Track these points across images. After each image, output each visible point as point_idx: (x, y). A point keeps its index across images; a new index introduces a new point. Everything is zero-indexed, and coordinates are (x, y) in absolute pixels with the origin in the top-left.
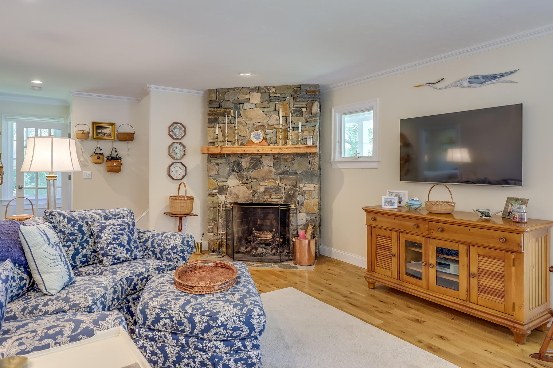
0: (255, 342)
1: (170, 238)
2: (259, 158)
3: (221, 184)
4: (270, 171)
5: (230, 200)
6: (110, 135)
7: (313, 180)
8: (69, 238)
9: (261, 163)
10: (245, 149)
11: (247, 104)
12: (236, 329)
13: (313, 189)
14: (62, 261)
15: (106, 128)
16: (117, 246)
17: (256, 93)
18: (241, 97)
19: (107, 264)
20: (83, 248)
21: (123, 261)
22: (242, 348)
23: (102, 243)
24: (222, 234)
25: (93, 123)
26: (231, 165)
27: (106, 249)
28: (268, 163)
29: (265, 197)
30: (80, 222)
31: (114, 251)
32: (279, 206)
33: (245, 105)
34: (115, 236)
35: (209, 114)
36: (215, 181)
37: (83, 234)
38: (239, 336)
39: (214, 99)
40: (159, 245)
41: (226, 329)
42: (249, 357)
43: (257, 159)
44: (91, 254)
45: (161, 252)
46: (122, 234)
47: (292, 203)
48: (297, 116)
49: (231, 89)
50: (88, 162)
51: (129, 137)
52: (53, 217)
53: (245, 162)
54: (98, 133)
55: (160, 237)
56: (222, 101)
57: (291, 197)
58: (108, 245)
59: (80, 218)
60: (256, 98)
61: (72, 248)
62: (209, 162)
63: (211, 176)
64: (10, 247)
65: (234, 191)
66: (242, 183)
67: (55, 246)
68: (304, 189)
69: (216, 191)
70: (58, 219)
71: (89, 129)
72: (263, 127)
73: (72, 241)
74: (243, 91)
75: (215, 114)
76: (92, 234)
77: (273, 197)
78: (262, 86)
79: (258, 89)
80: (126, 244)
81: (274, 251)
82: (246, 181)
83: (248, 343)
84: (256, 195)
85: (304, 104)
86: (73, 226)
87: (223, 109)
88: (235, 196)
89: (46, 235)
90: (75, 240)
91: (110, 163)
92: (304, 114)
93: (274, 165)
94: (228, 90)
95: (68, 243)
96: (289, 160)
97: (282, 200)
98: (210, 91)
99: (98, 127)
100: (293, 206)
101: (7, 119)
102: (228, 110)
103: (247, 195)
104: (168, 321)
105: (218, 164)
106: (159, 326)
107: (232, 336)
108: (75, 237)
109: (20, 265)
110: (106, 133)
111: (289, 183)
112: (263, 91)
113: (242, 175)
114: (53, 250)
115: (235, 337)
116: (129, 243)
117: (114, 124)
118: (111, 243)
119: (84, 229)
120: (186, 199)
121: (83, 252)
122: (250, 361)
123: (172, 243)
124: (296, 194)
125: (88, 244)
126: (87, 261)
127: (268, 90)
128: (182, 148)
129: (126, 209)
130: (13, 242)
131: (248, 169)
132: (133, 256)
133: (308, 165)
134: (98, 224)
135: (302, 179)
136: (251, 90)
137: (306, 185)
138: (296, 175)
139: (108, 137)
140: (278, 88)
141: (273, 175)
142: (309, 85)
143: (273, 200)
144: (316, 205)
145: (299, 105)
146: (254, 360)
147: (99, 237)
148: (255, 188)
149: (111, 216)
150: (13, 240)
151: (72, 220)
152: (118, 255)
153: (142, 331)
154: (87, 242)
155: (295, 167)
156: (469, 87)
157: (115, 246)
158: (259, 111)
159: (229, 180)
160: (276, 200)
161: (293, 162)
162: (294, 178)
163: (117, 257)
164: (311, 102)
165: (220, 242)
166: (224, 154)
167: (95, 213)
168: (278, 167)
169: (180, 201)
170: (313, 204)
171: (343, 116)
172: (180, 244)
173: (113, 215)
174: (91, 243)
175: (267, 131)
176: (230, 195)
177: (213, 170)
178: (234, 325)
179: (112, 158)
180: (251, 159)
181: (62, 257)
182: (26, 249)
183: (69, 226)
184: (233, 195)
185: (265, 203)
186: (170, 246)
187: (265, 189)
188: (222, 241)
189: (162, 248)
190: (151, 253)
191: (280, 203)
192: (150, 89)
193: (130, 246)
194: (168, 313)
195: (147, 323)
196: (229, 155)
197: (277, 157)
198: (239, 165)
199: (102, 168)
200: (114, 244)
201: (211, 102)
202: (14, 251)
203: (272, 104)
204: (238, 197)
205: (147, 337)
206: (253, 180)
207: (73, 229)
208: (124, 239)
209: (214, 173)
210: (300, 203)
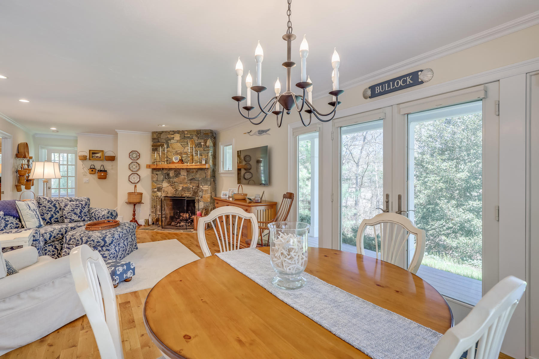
0: (107, 248)
1: (103, 211)
2: (179, 171)
3: (159, 186)
4: (185, 178)
5: (164, 195)
6: (100, 157)
7: (207, 183)
8: (48, 210)
9: (180, 174)
10: (169, 166)
11: (173, 140)
12: (98, 242)
13: (207, 188)
14: (36, 217)
15: (98, 153)
16: (73, 214)
17: (178, 134)
18: (169, 136)
19: (66, 222)
20: (56, 214)
21: (76, 221)
22: (101, 250)
23: (65, 212)
24: (159, 214)
25: (90, 151)
26: (164, 175)
27: (67, 215)
28: (183, 173)
29: (182, 193)
30: (54, 202)
31: (71, 216)
32: (186, 198)
33: (172, 140)
34: (73, 209)
35: (152, 146)
36: (156, 184)
37: (56, 208)
38: (100, 245)
39: (155, 137)
40: (98, 215)
41: (94, 242)
42: (104, 254)
43: (177, 171)
44: (60, 218)
45: (98, 218)
46: (77, 209)
47: (197, 196)
48: (199, 147)
49: (164, 131)
50: (86, 173)
51: (112, 159)
52: (40, 200)
53: (172, 174)
54: (93, 156)
55: (99, 211)
56: (159, 138)
57: (195, 193)
58: (68, 213)
59: (55, 200)
60: (177, 137)
61: (49, 214)
62: (152, 173)
63: (153, 181)
64: (11, 210)
65: (166, 190)
66: (170, 185)
67: (33, 211)
68: (203, 188)
69: (156, 190)
70: (43, 201)
71: (87, 154)
72: (181, 154)
73: (50, 211)
74: (171, 133)
75: (156, 146)
76: (60, 209)
77: (186, 193)
78: (181, 130)
79: (178, 132)
80: (78, 214)
81: (189, 224)
82: (172, 184)
83: (104, 248)
84: (177, 192)
85: (203, 141)
86: (51, 204)
87: (160, 143)
88: (166, 193)
89: (29, 206)
90: (52, 211)
91: (99, 174)
92: (202, 146)
93: (187, 175)
94: (163, 132)
95: (48, 212)
96: (195, 172)
97: (191, 194)
98: (153, 133)
99: (93, 153)
100: (197, 198)
101: (42, 148)
102: (162, 143)
103: (172, 192)
104: (74, 240)
105: (157, 174)
106: (71, 242)
107: (96, 245)
108: (51, 209)
109: (17, 218)
110: (98, 156)
111: (195, 185)
112: (181, 133)
113: (170, 181)
114: (32, 212)
115: (98, 245)
116: (80, 213)
117: (103, 151)
118: (69, 212)
119: (57, 206)
120: (136, 194)
121: (55, 217)
122: (104, 255)
123: (103, 213)
124: (199, 191)
125: (58, 213)
126: (58, 221)
127: (184, 133)
128: (137, 165)
129: (86, 197)
130: (13, 208)
131: (173, 177)
132: (82, 219)
133: (204, 175)
134: (64, 204)
135: (201, 183)
136: (175, 132)
137: (204, 186)
138: (199, 180)
139: (99, 159)
140: (189, 131)
141: (186, 181)
142: (205, 130)
143: (186, 195)
144: (209, 198)
145: (200, 141)
146: (107, 255)
147: (64, 209)
148: (176, 188)
149: (74, 200)
150: (14, 207)
151: (50, 201)
152: (73, 218)
153: (65, 245)
154: (58, 212)
155: (198, 176)
156: (258, 135)
157: (72, 214)
158: (179, 144)
159: (163, 184)
160: (188, 195)
161: (197, 173)
162: (197, 182)
163: (72, 219)
164: (206, 139)
165: (156, 218)
166: (160, 169)
167: (65, 199)
168: (189, 176)
169: (132, 195)
170: (207, 197)
171: (225, 147)
172: (107, 214)
173: (75, 200)
174: (60, 212)
175: (183, 156)
176: (164, 192)
177: (154, 178)
178: (97, 241)
179: (101, 171)
180: (175, 171)
181: (36, 215)
182: (19, 211)
183: (49, 204)
184: (165, 192)
185: (182, 196)
186: (102, 215)
187: (182, 188)
188: (158, 218)
189: (98, 216)
190: (94, 219)
191: (190, 196)
192: (118, 132)
193: (81, 215)
194: (74, 237)
195: (67, 242)
196: (163, 169)
197: (188, 170)
198: (168, 175)
199: (95, 176)
200: (71, 213)
201: (153, 139)
202: (13, 212)
203: (186, 141)
204: (168, 193)
205: (67, 248)
206: (176, 184)
207: (50, 206)
208: (78, 211)
209: (155, 179)
210: (201, 196)
